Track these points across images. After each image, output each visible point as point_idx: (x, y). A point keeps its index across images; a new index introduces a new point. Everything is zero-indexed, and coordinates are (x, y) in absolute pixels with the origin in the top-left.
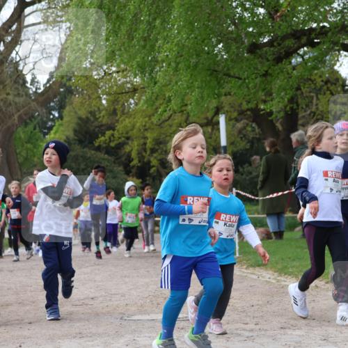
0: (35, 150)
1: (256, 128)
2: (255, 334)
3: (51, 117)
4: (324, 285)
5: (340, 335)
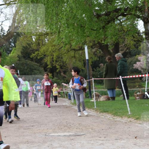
0: (4, 61)
1: (101, 51)
2: (104, 142)
3: (11, 46)
4: (134, 121)
5: (142, 143)
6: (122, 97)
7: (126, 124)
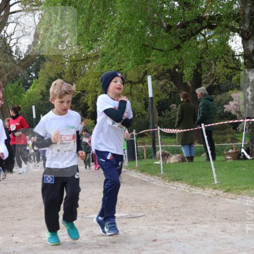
0: (20, 100)
2: (175, 227)
4: (222, 194)
5: (234, 228)
6: (205, 156)
7: (210, 199)
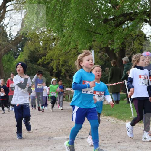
1: (107, 55)
2: (107, 145)
3: (18, 50)
5: (144, 146)
